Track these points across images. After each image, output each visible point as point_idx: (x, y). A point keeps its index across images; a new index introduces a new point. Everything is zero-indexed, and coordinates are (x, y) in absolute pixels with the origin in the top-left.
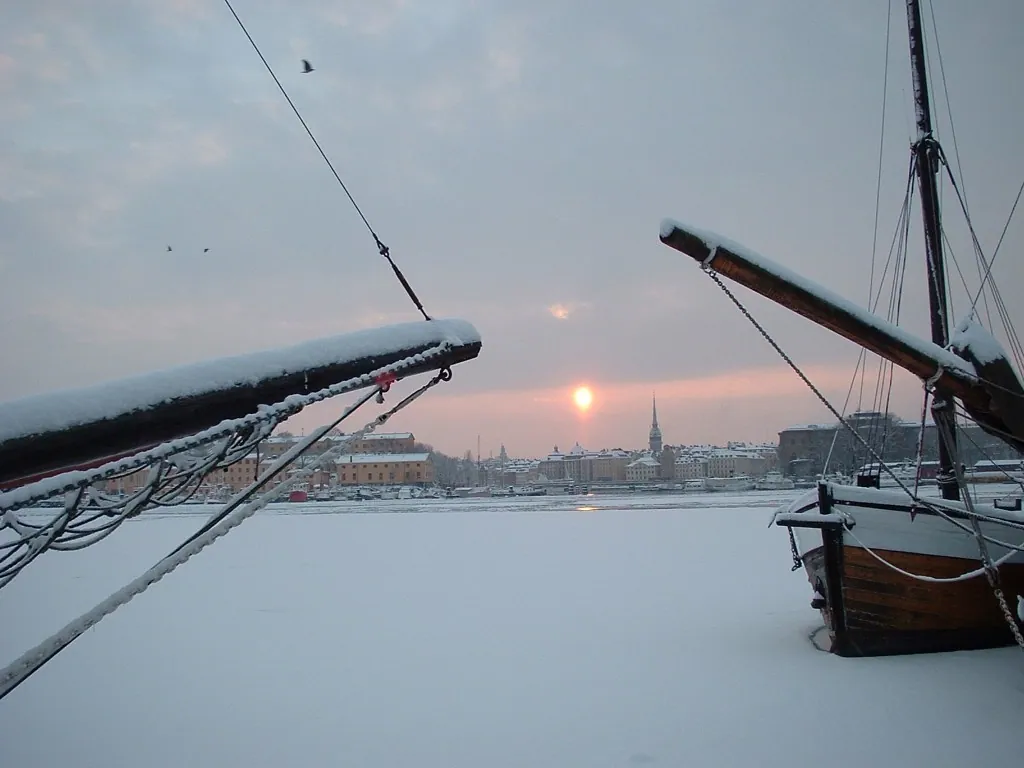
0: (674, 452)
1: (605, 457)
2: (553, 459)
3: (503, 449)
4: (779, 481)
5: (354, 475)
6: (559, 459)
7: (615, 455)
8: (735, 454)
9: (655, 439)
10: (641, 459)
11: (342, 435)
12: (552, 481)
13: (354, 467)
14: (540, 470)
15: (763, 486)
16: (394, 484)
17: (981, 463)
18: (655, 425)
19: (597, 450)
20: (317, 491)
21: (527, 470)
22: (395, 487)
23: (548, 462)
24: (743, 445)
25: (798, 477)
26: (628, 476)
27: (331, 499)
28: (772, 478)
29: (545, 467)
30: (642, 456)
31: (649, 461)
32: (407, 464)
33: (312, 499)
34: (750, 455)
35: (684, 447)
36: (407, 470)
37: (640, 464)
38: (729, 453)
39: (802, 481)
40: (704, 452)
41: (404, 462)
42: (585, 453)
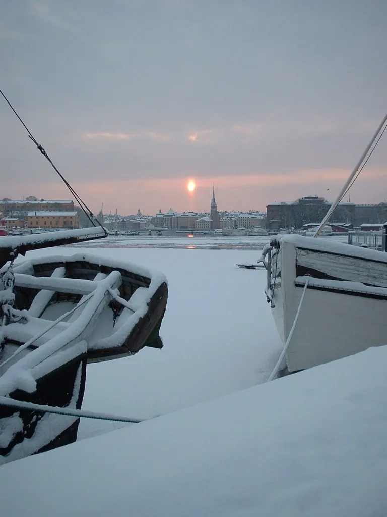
0: (220, 214)
1: (185, 215)
2: (159, 216)
3: (139, 211)
4: (260, 231)
5: (37, 222)
6: (162, 216)
7: (190, 215)
8: (250, 216)
9: (214, 207)
10: (203, 218)
11: (36, 200)
12: (156, 228)
13: (37, 218)
14: (151, 222)
15: (251, 234)
16: (57, 228)
17: (364, 225)
18: (214, 200)
19: (181, 212)
20: (14, 230)
21: (145, 222)
22: (58, 229)
23: (156, 218)
24: (257, 212)
25: (272, 229)
26: (196, 226)
27: (21, 234)
28: (256, 230)
29: (154, 221)
30: (205, 216)
31: (207, 219)
32: (65, 217)
33: (10, 234)
34: (258, 217)
35: (226, 212)
36: (65, 220)
37: (202, 220)
38: (247, 215)
39: (272, 232)
40: (235, 215)
41: (64, 216)
42: (175, 214)
